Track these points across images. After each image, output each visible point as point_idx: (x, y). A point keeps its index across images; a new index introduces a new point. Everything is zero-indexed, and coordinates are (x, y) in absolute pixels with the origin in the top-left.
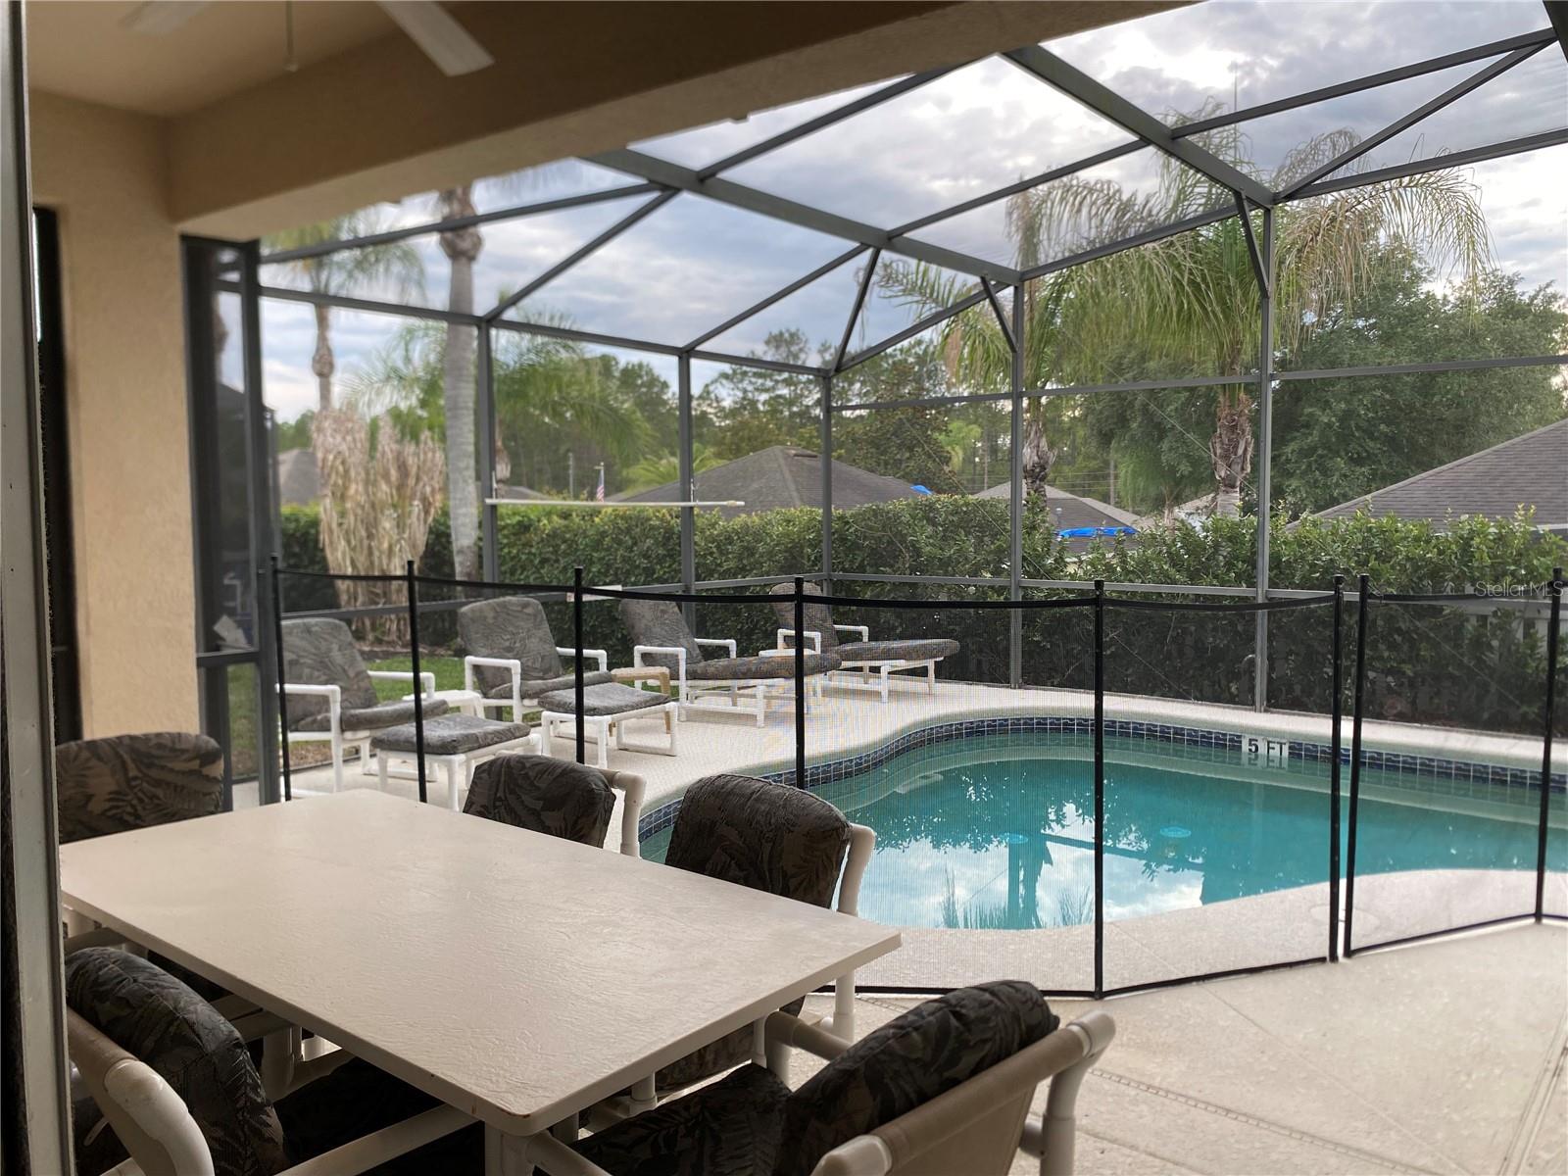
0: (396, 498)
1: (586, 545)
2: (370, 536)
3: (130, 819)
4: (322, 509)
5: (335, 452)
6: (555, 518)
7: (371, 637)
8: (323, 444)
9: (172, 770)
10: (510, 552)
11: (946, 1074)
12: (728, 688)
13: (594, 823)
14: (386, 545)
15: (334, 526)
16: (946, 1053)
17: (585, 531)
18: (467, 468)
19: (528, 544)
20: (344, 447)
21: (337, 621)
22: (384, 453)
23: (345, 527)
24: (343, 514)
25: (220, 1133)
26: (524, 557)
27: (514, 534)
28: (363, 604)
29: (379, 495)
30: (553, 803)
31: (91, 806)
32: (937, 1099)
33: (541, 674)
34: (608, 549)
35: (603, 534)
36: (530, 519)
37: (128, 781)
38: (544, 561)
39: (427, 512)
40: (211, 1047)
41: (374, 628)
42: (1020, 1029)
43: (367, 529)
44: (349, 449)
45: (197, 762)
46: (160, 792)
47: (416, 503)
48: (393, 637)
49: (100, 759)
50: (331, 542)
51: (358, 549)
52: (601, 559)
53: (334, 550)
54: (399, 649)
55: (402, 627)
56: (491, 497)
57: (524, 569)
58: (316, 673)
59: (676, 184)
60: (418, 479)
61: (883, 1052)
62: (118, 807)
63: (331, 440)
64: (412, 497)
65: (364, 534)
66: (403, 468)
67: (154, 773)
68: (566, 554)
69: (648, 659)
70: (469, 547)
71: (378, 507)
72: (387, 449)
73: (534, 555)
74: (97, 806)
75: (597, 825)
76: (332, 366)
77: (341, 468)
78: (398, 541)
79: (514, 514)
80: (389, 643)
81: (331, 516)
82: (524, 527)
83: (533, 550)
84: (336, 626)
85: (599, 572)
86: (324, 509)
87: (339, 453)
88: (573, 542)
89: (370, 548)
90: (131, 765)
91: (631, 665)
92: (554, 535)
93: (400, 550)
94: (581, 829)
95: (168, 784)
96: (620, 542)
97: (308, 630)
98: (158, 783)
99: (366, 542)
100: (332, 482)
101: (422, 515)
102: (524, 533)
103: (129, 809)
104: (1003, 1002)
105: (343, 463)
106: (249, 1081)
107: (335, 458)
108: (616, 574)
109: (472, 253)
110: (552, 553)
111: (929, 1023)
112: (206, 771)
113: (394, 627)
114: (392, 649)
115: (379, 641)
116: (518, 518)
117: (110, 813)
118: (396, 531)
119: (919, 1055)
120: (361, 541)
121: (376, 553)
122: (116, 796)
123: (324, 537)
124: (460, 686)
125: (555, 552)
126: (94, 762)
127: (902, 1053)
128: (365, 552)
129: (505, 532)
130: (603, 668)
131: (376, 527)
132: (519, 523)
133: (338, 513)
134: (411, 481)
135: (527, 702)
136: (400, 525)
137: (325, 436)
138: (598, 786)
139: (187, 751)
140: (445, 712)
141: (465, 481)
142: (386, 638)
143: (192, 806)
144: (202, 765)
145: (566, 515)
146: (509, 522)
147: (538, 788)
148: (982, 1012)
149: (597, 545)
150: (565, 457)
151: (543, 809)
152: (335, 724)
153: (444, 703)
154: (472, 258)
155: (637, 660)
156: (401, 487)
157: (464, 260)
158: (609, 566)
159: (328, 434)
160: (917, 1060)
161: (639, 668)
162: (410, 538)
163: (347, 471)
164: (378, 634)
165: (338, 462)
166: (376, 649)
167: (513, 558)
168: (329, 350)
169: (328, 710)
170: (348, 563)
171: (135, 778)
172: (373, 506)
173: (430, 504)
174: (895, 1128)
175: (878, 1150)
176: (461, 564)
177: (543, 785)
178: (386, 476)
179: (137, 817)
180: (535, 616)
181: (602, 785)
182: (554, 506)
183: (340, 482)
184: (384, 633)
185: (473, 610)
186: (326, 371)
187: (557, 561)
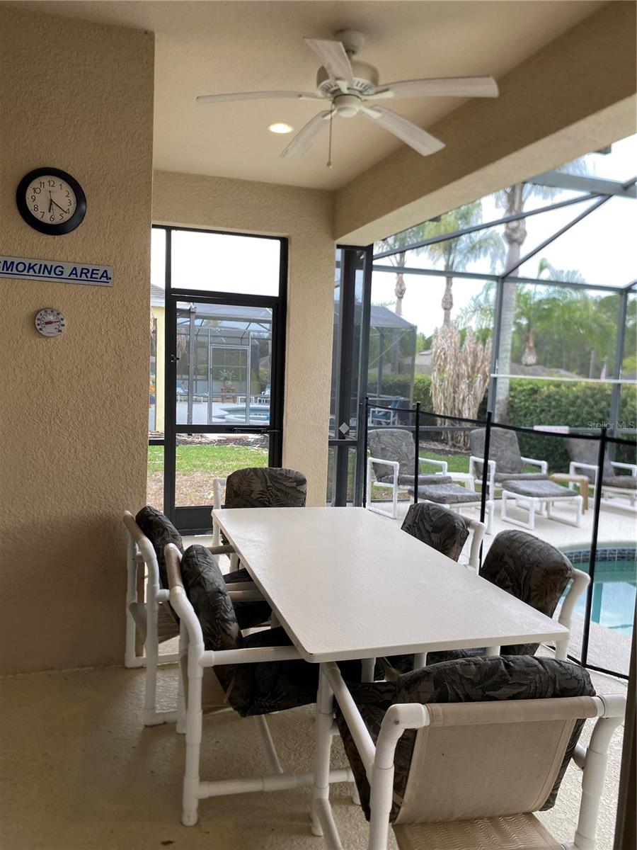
0: (470, 373)
1: (567, 403)
2: (455, 392)
3: (267, 503)
4: (432, 377)
5: (441, 348)
6: (551, 387)
7: (450, 443)
8: (436, 344)
9: (284, 485)
10: (524, 405)
11: (487, 693)
12: (628, 494)
13: (454, 543)
14: (461, 397)
15: (437, 386)
16: (491, 681)
17: (567, 395)
18: (506, 358)
19: (535, 401)
20: (446, 346)
21: (407, 432)
22: (466, 348)
23: (443, 386)
24: (442, 380)
25: (208, 625)
26: (531, 408)
27: (529, 395)
28: (448, 425)
29: (461, 371)
30: (437, 529)
31: (252, 496)
32: (475, 703)
33: (510, 471)
34: (579, 407)
35: (577, 397)
36: (538, 387)
37: (267, 487)
38: (543, 411)
39: (485, 381)
40: (209, 589)
41: (452, 439)
42: (555, 687)
43: (454, 389)
44: (448, 347)
45: (295, 483)
46: (279, 494)
47: (479, 375)
48: (461, 444)
49: (257, 476)
50: (435, 394)
51: (448, 398)
52: (574, 412)
53: (436, 398)
54: (463, 451)
55: (466, 440)
56: (494, 373)
57: (531, 414)
58: (394, 456)
59: (608, 192)
60: (482, 362)
61: (450, 669)
62: (262, 498)
63: (440, 342)
64: (478, 372)
65: (452, 390)
66: (475, 357)
67: (277, 485)
68: (555, 408)
69: (578, 470)
70: (502, 401)
71: (460, 377)
72: (468, 347)
73: (537, 407)
74: (254, 496)
75: (456, 545)
76: (451, 304)
77: (443, 357)
78: (468, 395)
79: (529, 384)
80: (459, 447)
81: (437, 381)
82: (534, 391)
83: (537, 404)
84: (406, 434)
85: (572, 419)
86: (434, 378)
87: (443, 349)
88: (558, 401)
89: (454, 398)
90: (268, 480)
91: (568, 472)
92: (549, 396)
93: (468, 400)
94: (447, 545)
95: (283, 491)
96: (587, 403)
97: (392, 434)
98: (279, 490)
99: (452, 395)
100: (438, 363)
101: (482, 382)
102: (533, 394)
103: (267, 499)
104: (545, 668)
105: (444, 354)
106: (223, 608)
107: (441, 351)
108: (582, 421)
109: (521, 240)
110: (547, 406)
111: (488, 664)
112: (298, 488)
113: (462, 440)
114: (459, 451)
115: (454, 446)
116: (531, 386)
117: (260, 499)
118: (467, 390)
119: (472, 677)
120: (450, 395)
121: (457, 401)
122: (262, 493)
123: (432, 391)
124: (467, 471)
125: (549, 405)
126: (254, 477)
127: (461, 673)
128: (452, 400)
129: (524, 393)
130: (544, 471)
131: (458, 387)
132: (532, 389)
133: (440, 379)
134: (479, 364)
135: (497, 484)
136: (470, 386)
137: (437, 339)
138: (458, 525)
139: (291, 478)
140: (450, 482)
141: (504, 365)
142: (458, 445)
143: (292, 502)
144: (297, 485)
145: (558, 385)
146: (525, 387)
147: (432, 521)
148: (525, 669)
149: (573, 404)
150: (590, 353)
151: (432, 531)
152: (395, 481)
153: (450, 478)
154: (520, 243)
155: (572, 470)
156: (473, 367)
157: (515, 244)
158: (578, 416)
159: (439, 339)
160: (468, 679)
161: (572, 475)
162: (474, 394)
163: (446, 358)
164: (454, 442)
165: (442, 353)
166: (452, 450)
167: (526, 408)
168: (451, 296)
169: (393, 474)
170: (442, 405)
171: (270, 486)
172: (458, 376)
173: (487, 376)
174: (438, 707)
175: (422, 712)
176: (498, 409)
177: (434, 520)
178: (466, 361)
179: (270, 503)
180: (511, 439)
181: (461, 525)
182: (552, 381)
183: (442, 364)
184: (457, 442)
185: (477, 433)
186: (448, 307)
187: (550, 411)
